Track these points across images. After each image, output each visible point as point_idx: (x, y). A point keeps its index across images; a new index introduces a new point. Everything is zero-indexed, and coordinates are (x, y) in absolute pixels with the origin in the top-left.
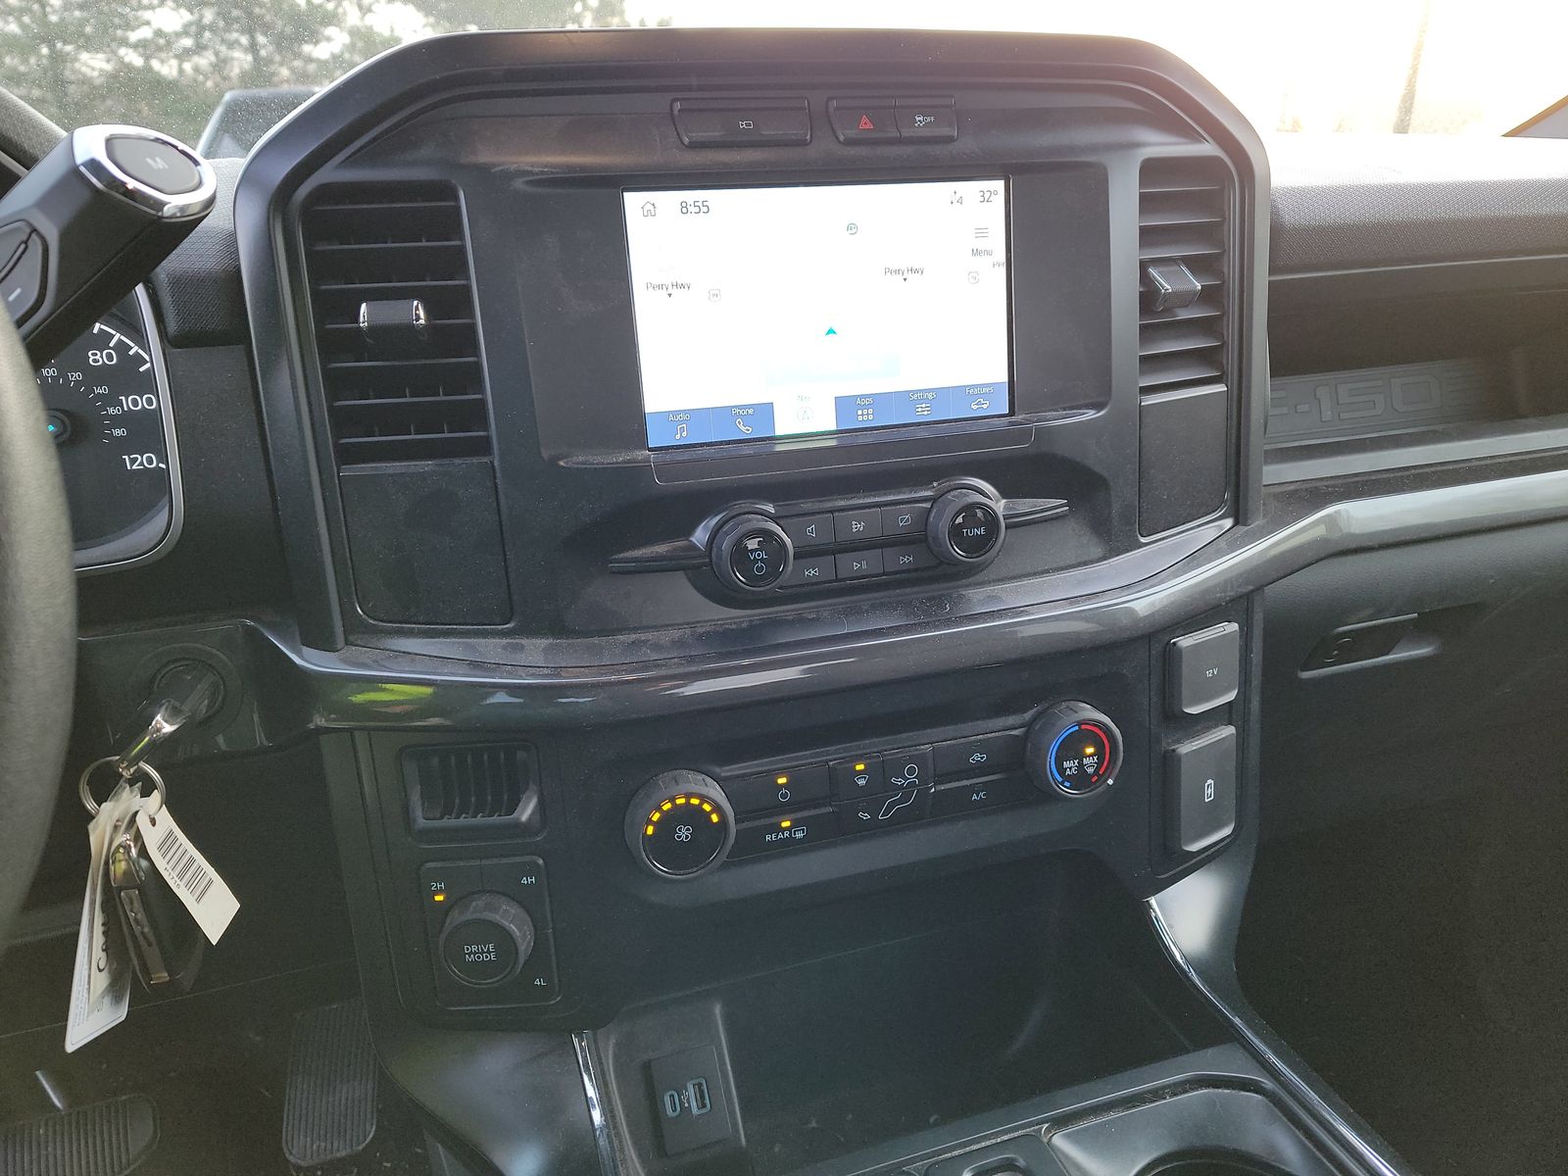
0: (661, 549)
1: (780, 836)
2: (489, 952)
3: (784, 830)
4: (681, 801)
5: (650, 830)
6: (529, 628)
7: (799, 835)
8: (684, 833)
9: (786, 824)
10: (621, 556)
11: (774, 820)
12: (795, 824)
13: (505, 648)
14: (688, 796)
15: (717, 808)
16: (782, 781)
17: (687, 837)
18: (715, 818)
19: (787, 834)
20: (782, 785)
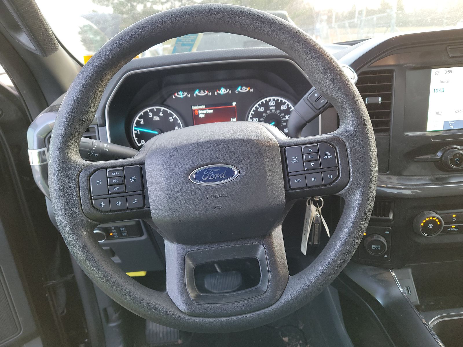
0: (428, 156)
1: (451, 229)
2: (378, 247)
3: (452, 228)
4: (431, 218)
5: (422, 224)
6: (393, 174)
7: (456, 230)
8: (431, 226)
9: (453, 227)
10: (418, 158)
11: (451, 225)
12: (456, 227)
13: (387, 178)
14: (433, 217)
15: (440, 221)
16: (454, 216)
17: (431, 227)
18: (439, 223)
19: (453, 229)
20: (454, 217)
